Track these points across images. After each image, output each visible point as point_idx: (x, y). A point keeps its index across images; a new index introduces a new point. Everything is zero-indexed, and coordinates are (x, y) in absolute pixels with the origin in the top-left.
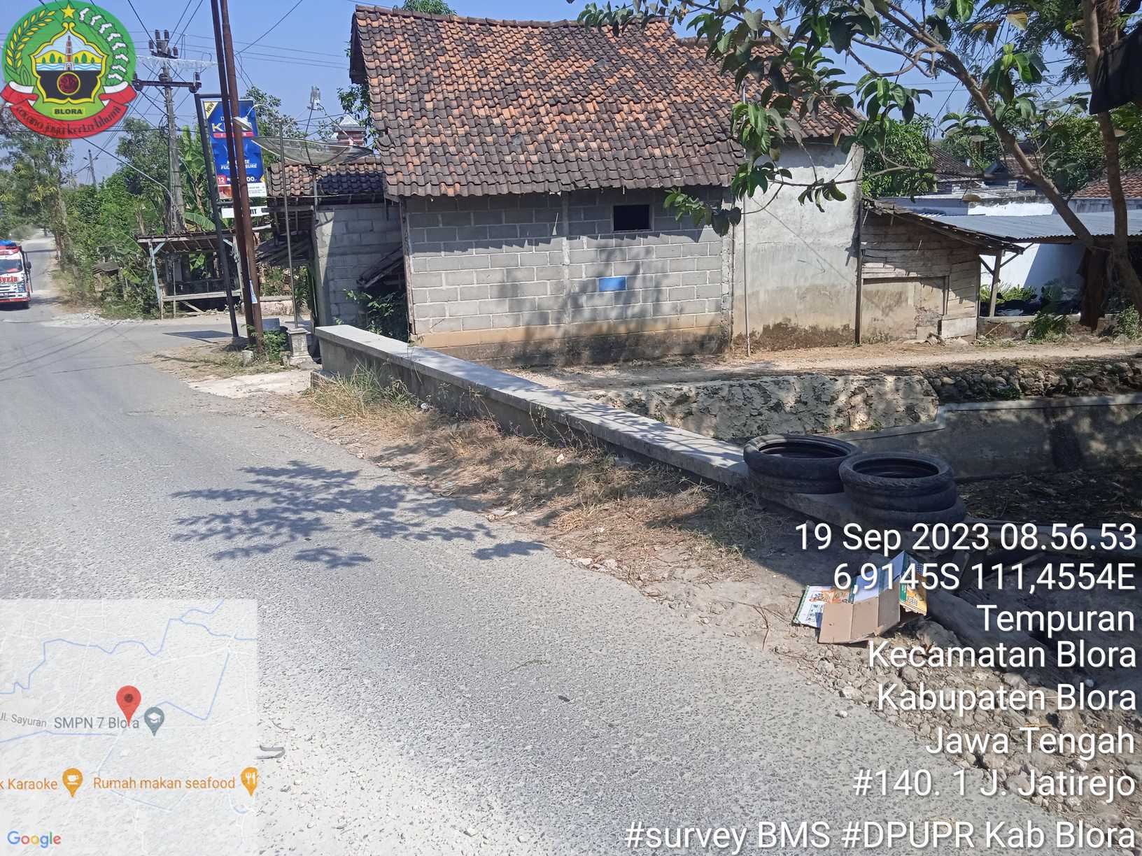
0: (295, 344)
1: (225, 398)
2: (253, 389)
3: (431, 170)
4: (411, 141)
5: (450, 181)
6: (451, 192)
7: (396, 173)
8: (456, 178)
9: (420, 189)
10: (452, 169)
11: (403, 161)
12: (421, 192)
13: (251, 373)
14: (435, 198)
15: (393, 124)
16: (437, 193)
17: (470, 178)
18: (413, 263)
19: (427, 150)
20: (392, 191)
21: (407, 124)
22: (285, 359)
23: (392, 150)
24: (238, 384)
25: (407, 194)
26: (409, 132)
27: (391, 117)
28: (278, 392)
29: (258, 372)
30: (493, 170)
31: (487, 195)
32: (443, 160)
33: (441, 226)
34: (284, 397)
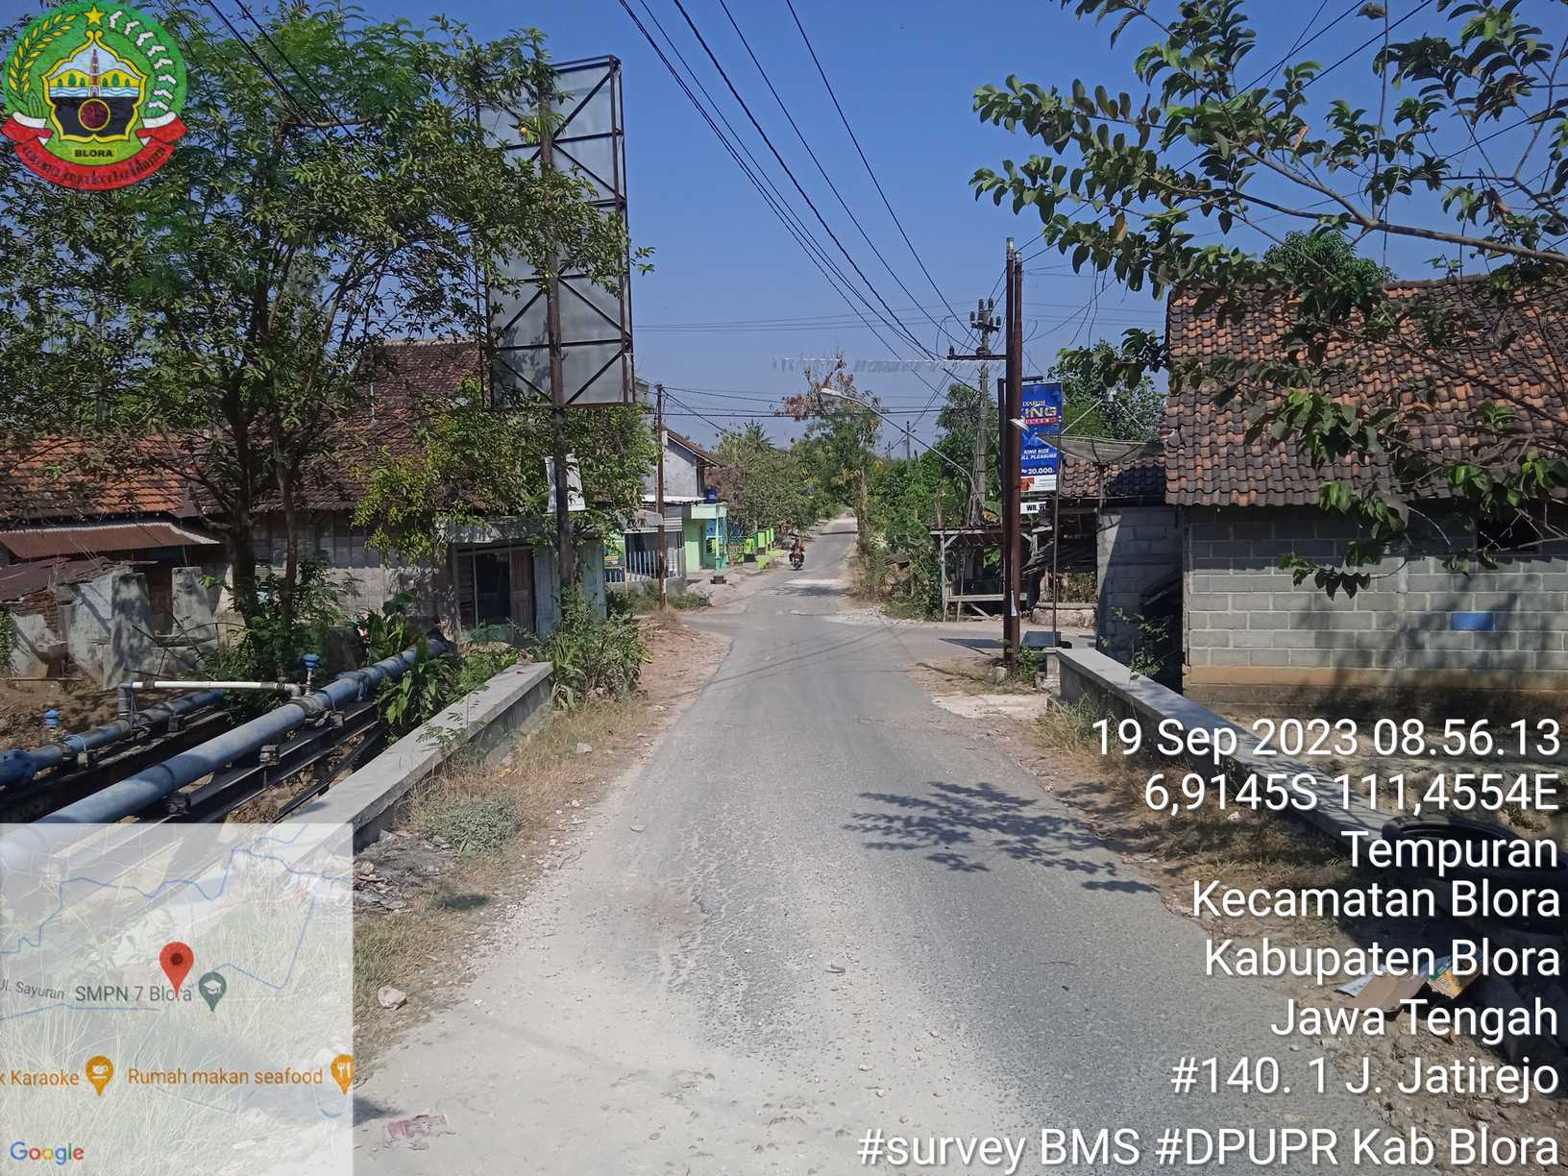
0: (1049, 665)
1: (959, 716)
2: (991, 710)
3: (1225, 474)
4: (1206, 440)
5: (1245, 487)
6: (1243, 501)
7: (1179, 478)
8: (1253, 484)
9: (1205, 498)
10: (1250, 474)
11: (1191, 464)
12: (1206, 501)
13: (998, 693)
14: (1223, 508)
15: (1189, 421)
16: (1225, 502)
17: (1271, 485)
18: (1192, 580)
19: (1224, 450)
20: (1171, 499)
21: (1206, 420)
22: (1038, 680)
23: (1181, 451)
24: (980, 702)
25: (1189, 503)
26: (1206, 429)
27: (1188, 412)
28: (1016, 717)
29: (1006, 692)
30: (1304, 474)
31: (1291, 506)
32: (1241, 463)
33: (1232, 539)
34: (1018, 723)
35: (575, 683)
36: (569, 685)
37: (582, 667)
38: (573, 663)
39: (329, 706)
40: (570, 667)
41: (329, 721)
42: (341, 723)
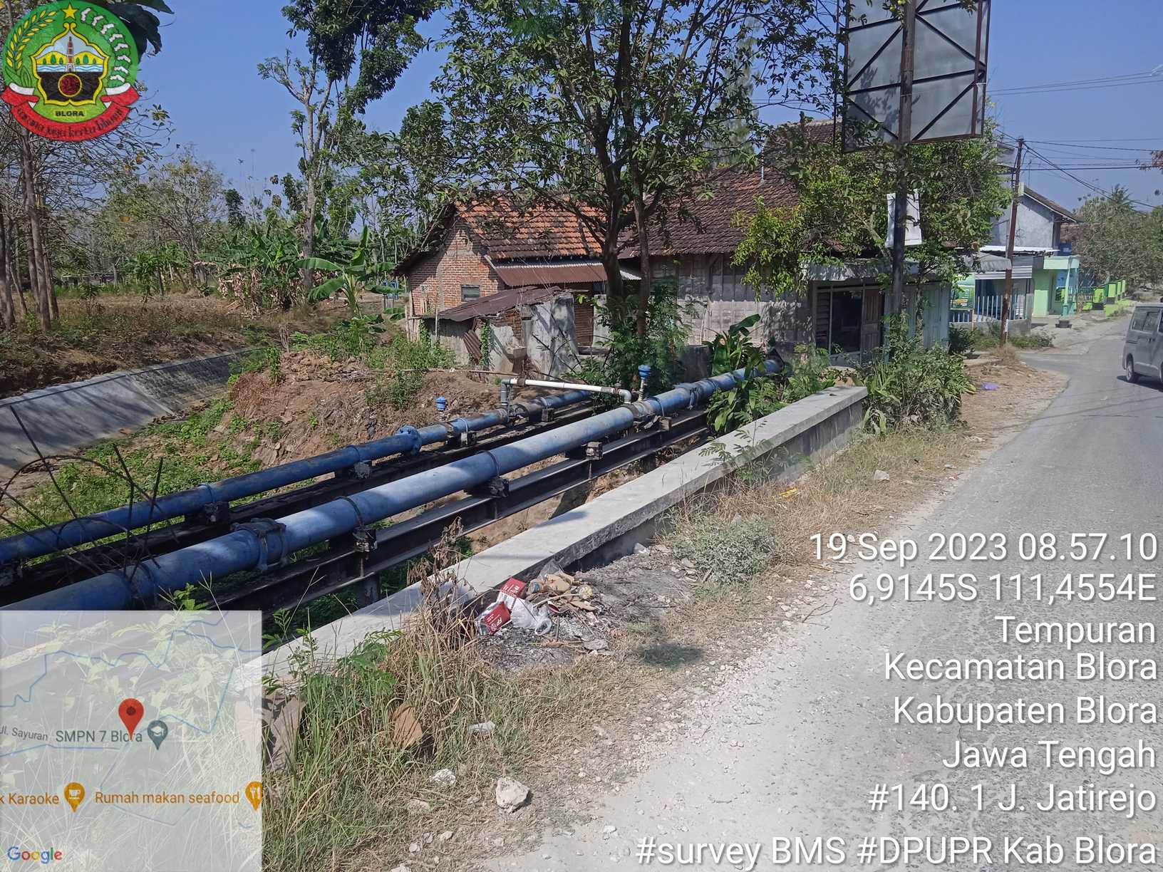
35: (889, 409)
36: (883, 410)
37: (899, 395)
38: (888, 389)
39: (657, 412)
40: (885, 393)
41: (657, 425)
42: (667, 428)
